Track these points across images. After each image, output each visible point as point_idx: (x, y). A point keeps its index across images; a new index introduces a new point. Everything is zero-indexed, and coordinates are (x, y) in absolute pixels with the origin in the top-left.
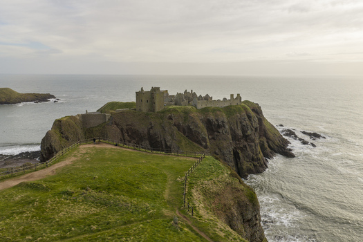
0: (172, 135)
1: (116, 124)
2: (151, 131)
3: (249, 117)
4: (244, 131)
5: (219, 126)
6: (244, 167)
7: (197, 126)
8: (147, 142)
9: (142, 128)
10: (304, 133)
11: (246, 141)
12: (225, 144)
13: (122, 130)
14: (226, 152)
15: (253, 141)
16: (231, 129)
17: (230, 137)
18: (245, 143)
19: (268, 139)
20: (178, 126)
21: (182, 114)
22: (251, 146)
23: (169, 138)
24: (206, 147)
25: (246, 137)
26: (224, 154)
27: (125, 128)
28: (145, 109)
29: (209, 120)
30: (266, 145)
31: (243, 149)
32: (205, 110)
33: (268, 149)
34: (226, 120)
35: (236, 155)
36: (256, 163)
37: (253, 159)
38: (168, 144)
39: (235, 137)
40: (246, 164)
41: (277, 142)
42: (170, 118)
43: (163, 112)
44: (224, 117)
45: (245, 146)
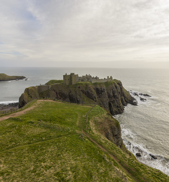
0: (80, 95)
1: (54, 90)
2: (70, 94)
3: (116, 87)
4: (114, 93)
5: (102, 91)
7: (91, 91)
8: (68, 99)
9: (66, 92)
11: (115, 98)
12: (105, 100)
13: (57, 93)
14: (105, 103)
15: (118, 98)
16: (108, 93)
17: (107, 96)
18: (114, 99)
19: (125, 97)
20: (83, 91)
21: (85, 86)
22: (117, 101)
24: (96, 101)
25: (114, 96)
26: (104, 104)
27: (58, 92)
28: (67, 83)
29: (97, 88)
30: (124, 100)
31: (113, 102)
32: (95, 84)
33: (125, 102)
34: (105, 89)
35: (110, 105)
36: (119, 109)
37: (118, 107)
38: (78, 100)
39: (109, 96)
40: (115, 109)
41: (129, 99)
42: (79, 88)
43: (76, 85)
44: (104, 87)
45: (114, 101)
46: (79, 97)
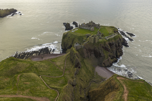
1: (85, 48)
2: (95, 49)
3: (120, 39)
4: (119, 44)
5: (113, 44)
6: (118, 55)
7: (108, 46)
9: (92, 48)
10: (127, 33)
13: (87, 50)
16: (115, 44)
18: (119, 48)
20: (102, 47)
21: (104, 43)
22: (120, 48)
23: (100, 51)
24: (110, 52)
26: (114, 53)
27: (88, 49)
28: (92, 42)
29: (110, 43)
32: (109, 40)
36: (121, 53)
38: (100, 53)
39: (116, 46)
40: (119, 54)
42: (101, 45)
43: (98, 43)
44: (114, 41)
45: (118, 48)
46: (101, 51)
